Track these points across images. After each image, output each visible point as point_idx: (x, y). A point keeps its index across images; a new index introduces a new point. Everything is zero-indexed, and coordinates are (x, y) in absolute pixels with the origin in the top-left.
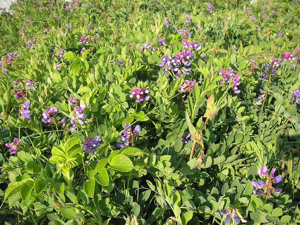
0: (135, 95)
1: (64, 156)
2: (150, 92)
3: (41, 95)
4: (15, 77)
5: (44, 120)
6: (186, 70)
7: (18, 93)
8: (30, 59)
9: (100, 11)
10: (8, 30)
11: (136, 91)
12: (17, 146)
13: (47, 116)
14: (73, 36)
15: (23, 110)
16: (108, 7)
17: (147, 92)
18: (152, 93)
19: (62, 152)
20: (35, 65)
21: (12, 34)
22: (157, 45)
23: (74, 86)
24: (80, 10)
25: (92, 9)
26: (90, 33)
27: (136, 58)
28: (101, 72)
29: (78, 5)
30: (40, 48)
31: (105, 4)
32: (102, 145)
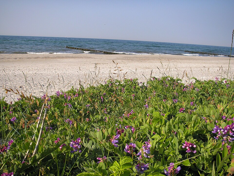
0: (186, 147)
1: (119, 168)
2: (196, 147)
3: (133, 137)
4: (126, 123)
5: (125, 150)
6: (230, 138)
7: (118, 131)
8: (139, 114)
9: (207, 95)
10: (140, 97)
11: (187, 144)
12: (103, 161)
13: (128, 147)
14: (175, 107)
15: (114, 140)
16: (214, 94)
17: (195, 146)
18: (199, 148)
19: (119, 165)
20: (141, 119)
21: (141, 100)
22: (218, 118)
23: (152, 134)
24: (192, 92)
25: (201, 93)
26: (191, 108)
27: (197, 123)
28: (170, 127)
29: (193, 88)
30: (151, 110)
31: (212, 91)
32: (148, 171)
